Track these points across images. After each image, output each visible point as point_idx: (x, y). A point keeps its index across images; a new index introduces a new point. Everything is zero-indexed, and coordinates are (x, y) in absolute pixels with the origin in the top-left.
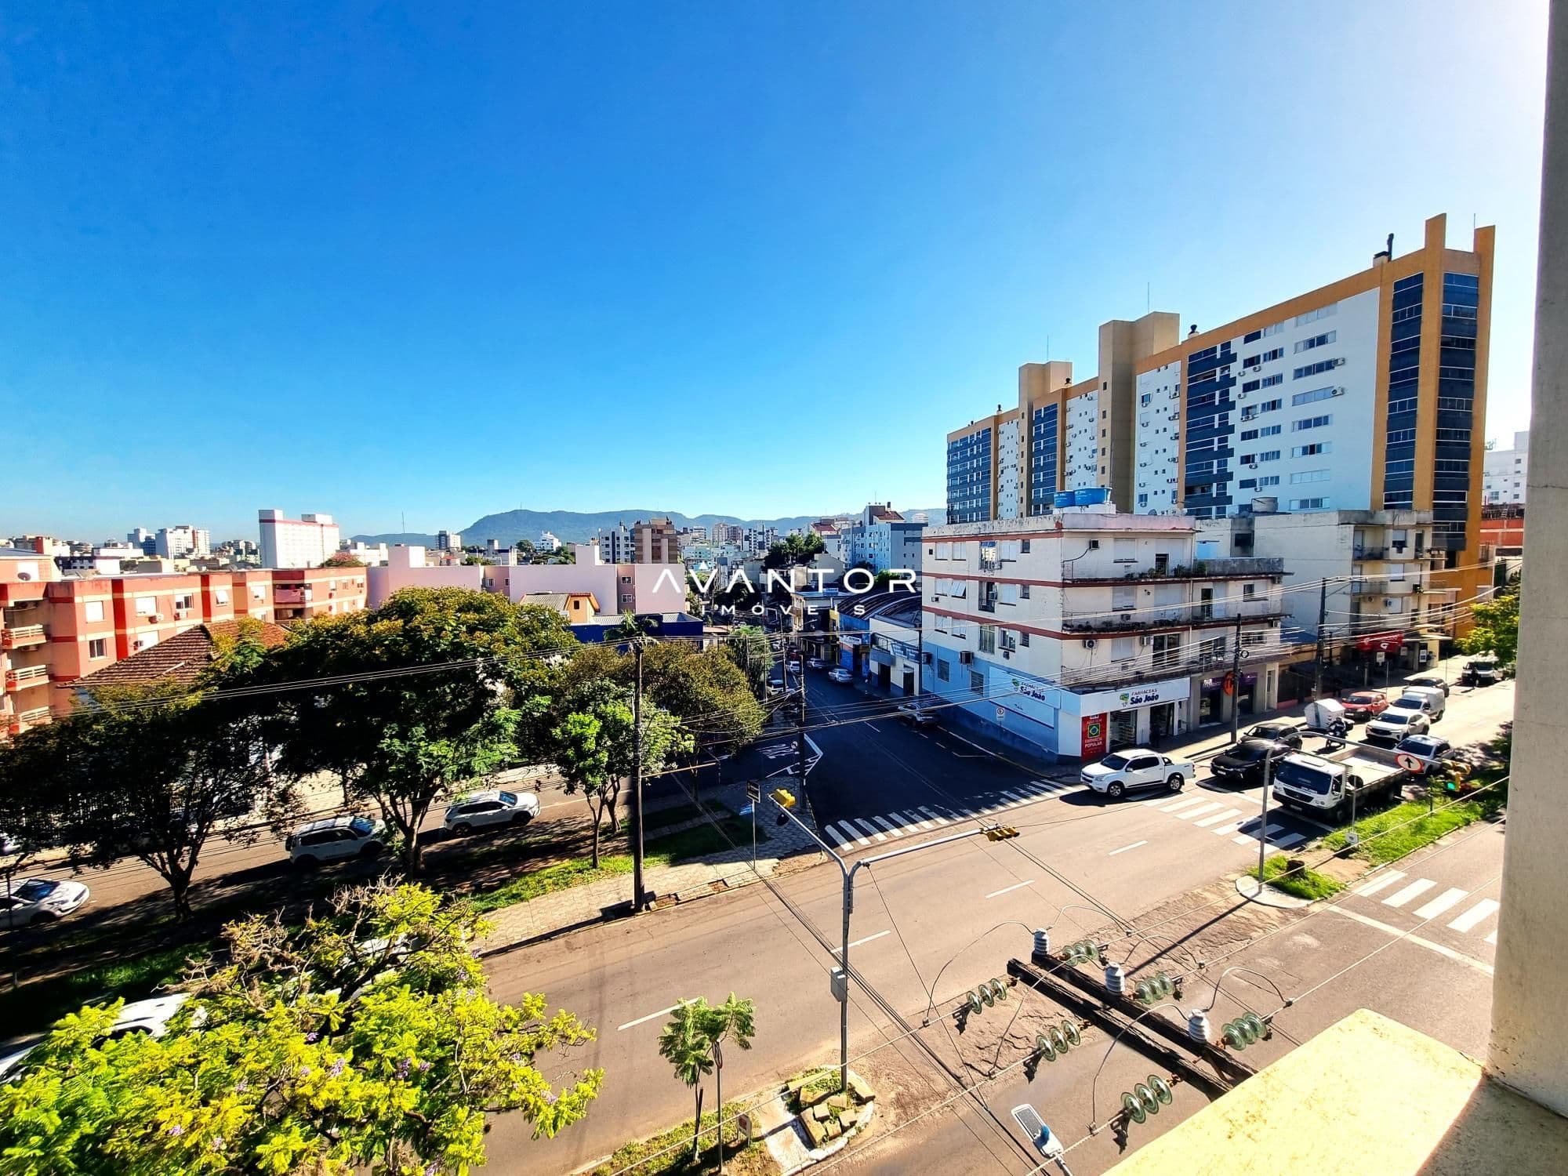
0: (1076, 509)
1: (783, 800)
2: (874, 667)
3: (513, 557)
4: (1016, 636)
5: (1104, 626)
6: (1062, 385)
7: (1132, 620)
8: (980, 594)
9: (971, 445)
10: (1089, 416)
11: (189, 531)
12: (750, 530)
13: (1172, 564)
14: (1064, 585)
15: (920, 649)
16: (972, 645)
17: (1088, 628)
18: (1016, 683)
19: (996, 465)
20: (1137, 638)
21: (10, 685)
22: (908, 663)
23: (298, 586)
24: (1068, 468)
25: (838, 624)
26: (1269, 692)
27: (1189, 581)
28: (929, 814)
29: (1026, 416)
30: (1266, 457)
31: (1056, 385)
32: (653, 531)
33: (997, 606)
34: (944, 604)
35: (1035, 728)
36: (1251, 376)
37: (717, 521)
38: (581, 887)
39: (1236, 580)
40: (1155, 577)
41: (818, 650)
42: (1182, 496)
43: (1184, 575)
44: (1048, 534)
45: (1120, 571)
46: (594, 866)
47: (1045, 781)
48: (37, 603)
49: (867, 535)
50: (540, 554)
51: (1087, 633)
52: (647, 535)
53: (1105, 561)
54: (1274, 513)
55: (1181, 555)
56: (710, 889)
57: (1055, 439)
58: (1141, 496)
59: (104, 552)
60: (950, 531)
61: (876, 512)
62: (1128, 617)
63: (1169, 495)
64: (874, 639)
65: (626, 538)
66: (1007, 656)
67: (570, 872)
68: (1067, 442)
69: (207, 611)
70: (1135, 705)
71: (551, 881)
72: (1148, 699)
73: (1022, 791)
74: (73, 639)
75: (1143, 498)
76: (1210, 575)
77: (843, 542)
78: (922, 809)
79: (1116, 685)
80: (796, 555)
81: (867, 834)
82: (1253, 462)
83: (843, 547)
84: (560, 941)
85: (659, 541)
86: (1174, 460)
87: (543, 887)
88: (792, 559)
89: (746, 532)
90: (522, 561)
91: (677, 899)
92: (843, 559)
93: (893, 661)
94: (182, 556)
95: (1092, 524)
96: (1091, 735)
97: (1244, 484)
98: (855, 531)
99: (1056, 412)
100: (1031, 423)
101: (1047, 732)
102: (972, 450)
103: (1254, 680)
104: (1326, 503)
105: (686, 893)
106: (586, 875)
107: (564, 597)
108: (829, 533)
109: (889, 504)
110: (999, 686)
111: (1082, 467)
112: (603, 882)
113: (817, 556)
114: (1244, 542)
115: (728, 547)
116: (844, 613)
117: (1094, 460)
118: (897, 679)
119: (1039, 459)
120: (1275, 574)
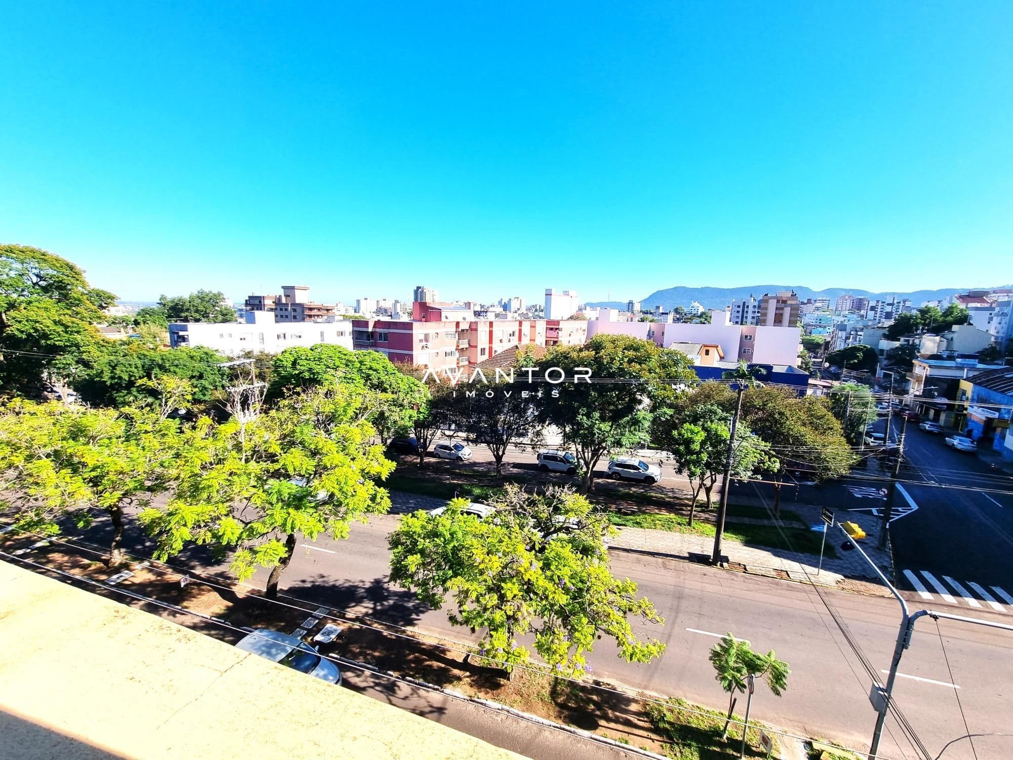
3: (671, 317)
11: (519, 301)
12: (878, 302)
21: (458, 363)
23: (556, 329)
25: (970, 394)
32: (778, 301)
37: (844, 294)
38: (678, 534)
46: (689, 524)
48: (467, 330)
50: (689, 316)
52: (772, 305)
56: (774, 574)
65: (755, 307)
67: (672, 522)
69: (520, 338)
71: (660, 523)
77: (997, 315)
80: (928, 325)
83: (996, 320)
84: (660, 560)
85: (782, 309)
87: (655, 525)
88: (923, 329)
89: (873, 303)
90: (677, 320)
91: (745, 569)
92: (992, 332)
94: (515, 312)
105: (754, 568)
106: (683, 527)
107: (699, 347)
108: (979, 305)
112: (693, 536)
113: (955, 327)
115: (850, 316)
116: (979, 384)
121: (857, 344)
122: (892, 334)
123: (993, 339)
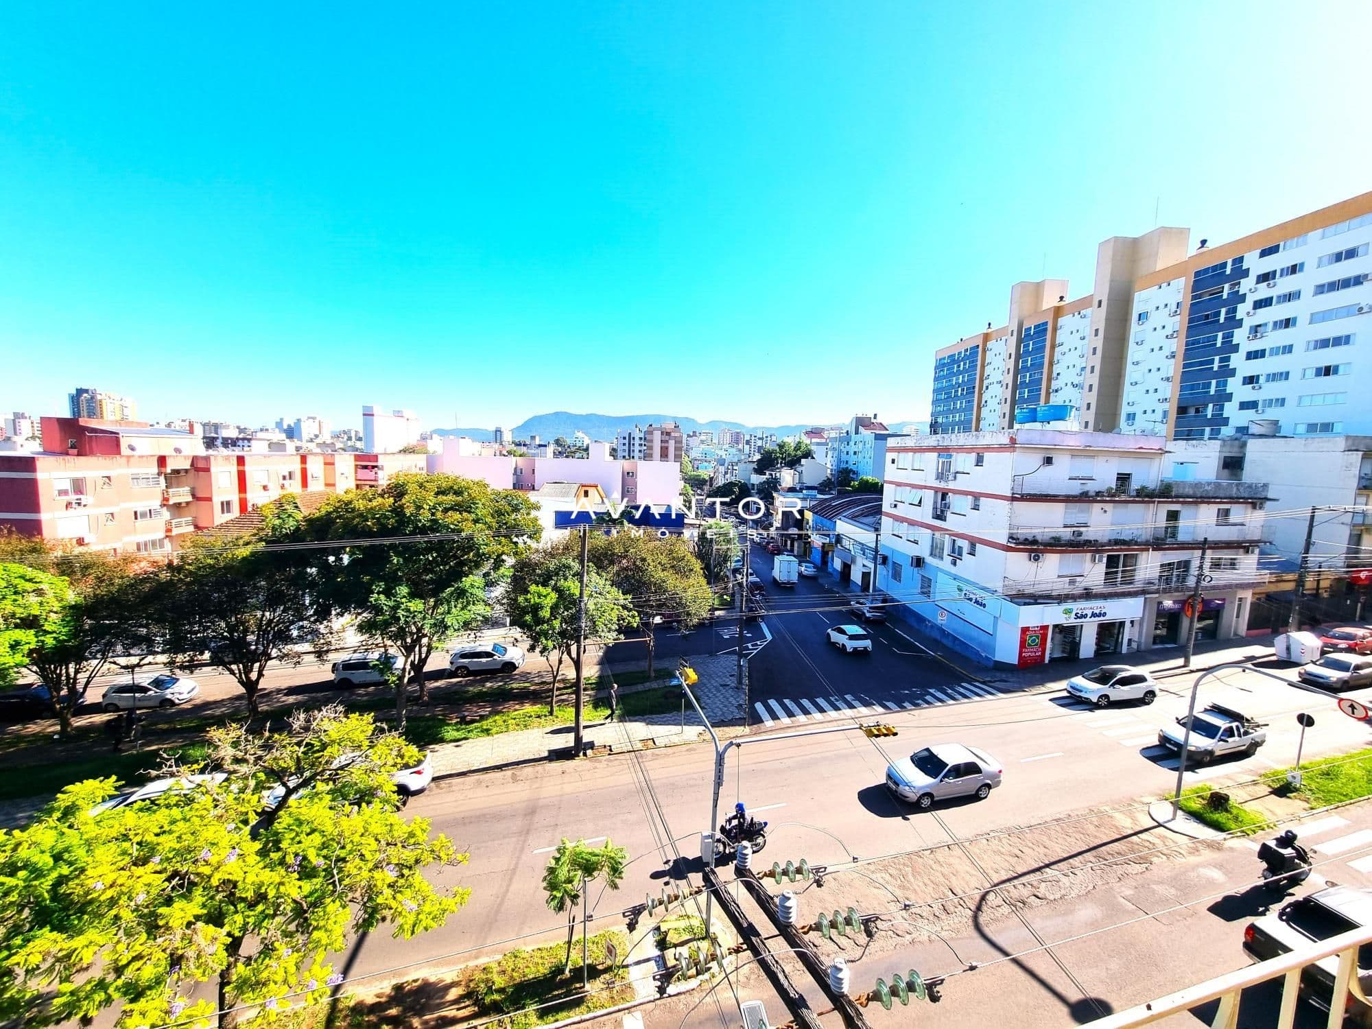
0: (1037, 425)
1: (687, 678)
2: (837, 564)
3: (550, 450)
4: (964, 544)
5: (1052, 541)
6: (1055, 302)
7: (1084, 537)
8: (935, 503)
9: (958, 362)
10: (1081, 334)
11: (317, 421)
12: (751, 435)
13: (1135, 485)
14: (1013, 499)
15: (876, 550)
16: (923, 551)
17: (1035, 542)
18: (960, 590)
19: (982, 381)
20: (1089, 555)
21: (168, 530)
22: (866, 563)
23: (374, 467)
24: (1055, 385)
25: (811, 523)
26: (1238, 619)
27: (1154, 502)
28: (853, 703)
29: (1015, 334)
30: (1273, 377)
31: (1049, 302)
32: (662, 433)
33: (949, 515)
34: (901, 511)
35: (975, 633)
36: (1263, 291)
37: (724, 426)
38: (536, 730)
39: (1209, 503)
40: (1113, 496)
41: (792, 545)
42: (1173, 415)
43: (1146, 496)
44: (1001, 448)
45: (1075, 488)
46: (551, 713)
47: (977, 684)
48: (186, 471)
49: (852, 443)
50: (573, 449)
51: (1034, 547)
52: (657, 437)
53: (1059, 477)
54: (1274, 436)
55: (1146, 475)
56: (640, 745)
57: (1043, 357)
58: (1129, 415)
59: (260, 435)
60: (933, 441)
61: (862, 423)
62: (1080, 534)
63: (1160, 413)
64: (839, 539)
65: (641, 439)
66: (954, 563)
67: (531, 716)
68: (1055, 360)
69: (305, 483)
70: (1078, 620)
71: (513, 721)
72: (1094, 615)
73: (950, 691)
74: (210, 499)
75: (1131, 417)
76: (1177, 497)
77: (831, 449)
78: (848, 697)
79: (1061, 599)
80: (784, 459)
81: (790, 714)
82: (1257, 382)
83: (830, 454)
84: (508, 773)
85: (667, 442)
86: (1168, 379)
87: (507, 726)
88: (781, 463)
89: (747, 438)
90: (558, 454)
91: (611, 750)
92: (828, 465)
93: (853, 560)
94: (311, 440)
95: (1047, 440)
96: (1029, 645)
97: (1244, 406)
98: (841, 440)
99: (1046, 330)
100: (1020, 341)
101: (984, 638)
102: (959, 366)
103: (1222, 606)
104: (1338, 428)
105: (620, 746)
106: (542, 720)
107: (576, 486)
108: (818, 440)
109: (875, 415)
110: (944, 589)
111: (1069, 384)
113: (803, 461)
114: (1233, 464)
115: (731, 450)
116: (816, 513)
117: (1082, 378)
118: (856, 576)
119: (1025, 376)
120: (1256, 500)
121: (733, 479)
122: (761, 467)
123: (829, 471)
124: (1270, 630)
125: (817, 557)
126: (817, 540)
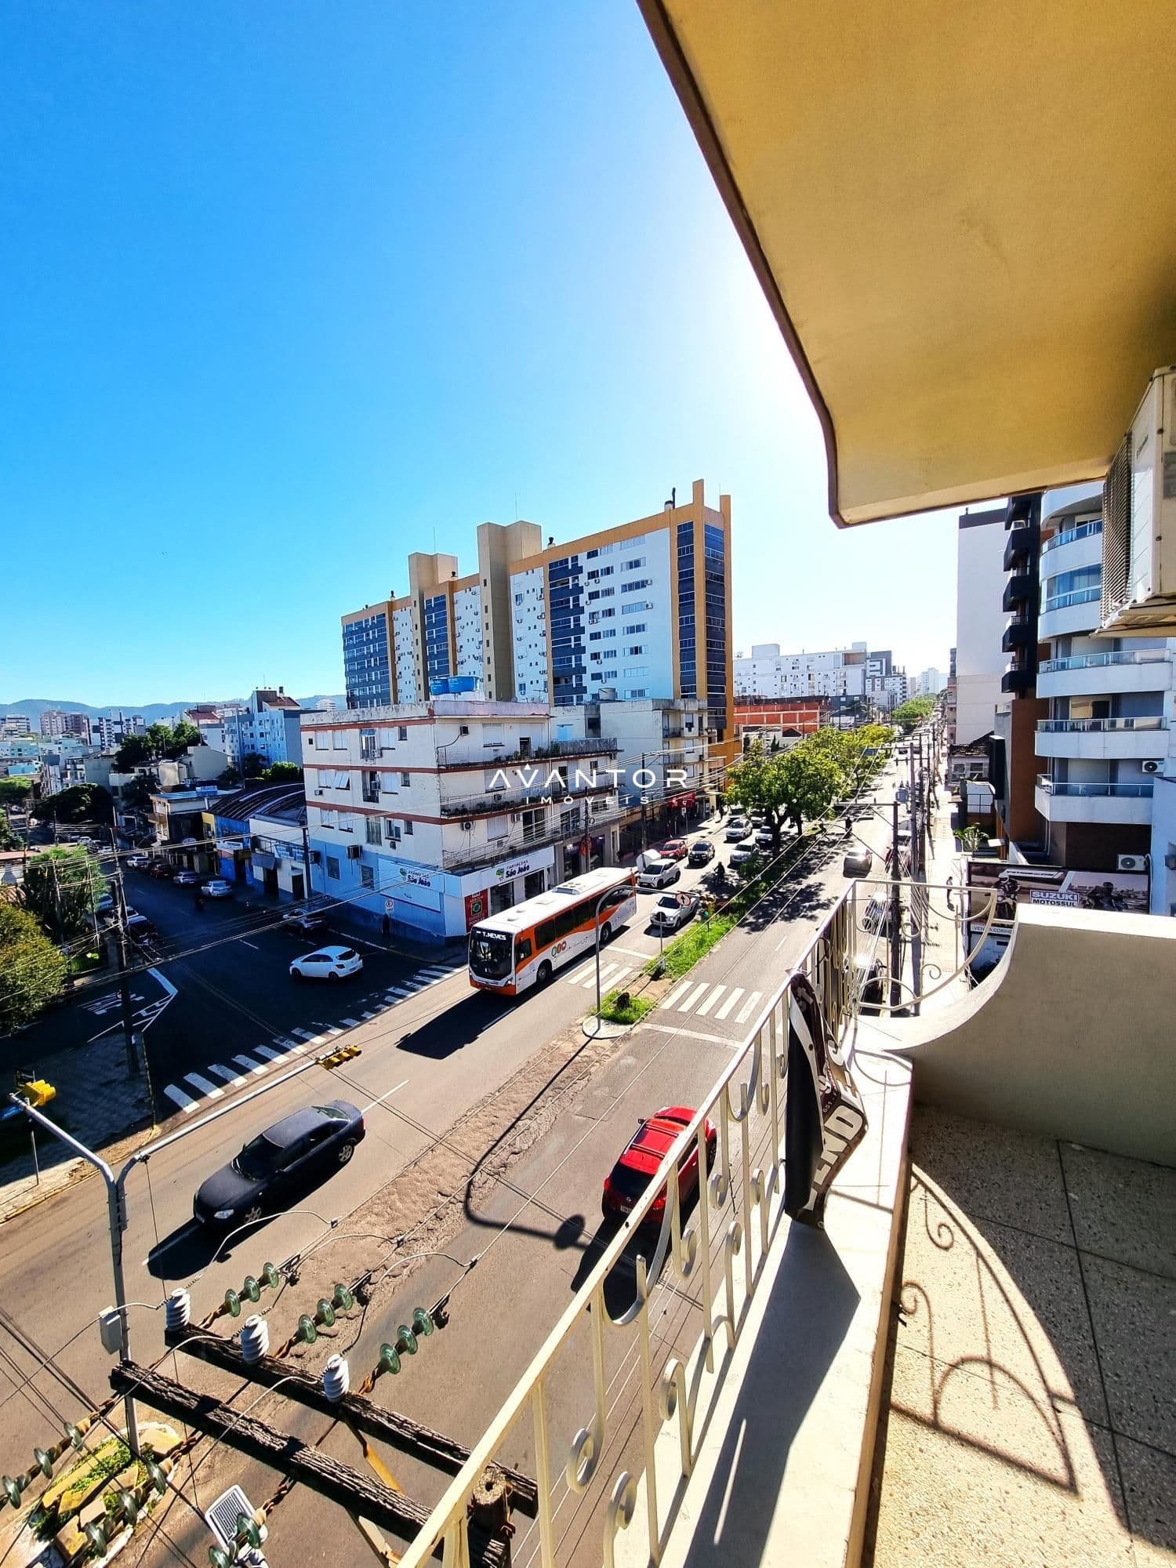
0: (450, 696)
2: (259, 874)
5: (479, 808)
6: (449, 578)
7: (503, 800)
8: (364, 784)
9: (366, 630)
10: (474, 610)
12: (101, 719)
13: (534, 747)
14: (440, 771)
15: (305, 847)
16: (359, 838)
17: (464, 811)
18: (403, 873)
19: (393, 651)
22: (295, 865)
24: (460, 657)
25: (213, 828)
26: (614, 845)
27: (549, 761)
28: (304, 1035)
29: (418, 604)
30: (608, 654)
31: (444, 577)
33: (381, 796)
34: (328, 798)
35: (423, 914)
36: (592, 587)
39: (584, 758)
40: (520, 759)
42: (551, 684)
43: (542, 756)
44: (422, 721)
45: (490, 755)
47: (434, 967)
49: (256, 723)
51: (464, 816)
53: (475, 746)
54: (614, 701)
55: (541, 737)
57: (446, 629)
58: (521, 685)
60: (352, 716)
61: (265, 697)
62: (499, 797)
63: (542, 683)
64: (256, 841)
66: (393, 846)
68: (457, 632)
70: (510, 878)
72: (521, 870)
73: (408, 983)
75: (522, 687)
76: (563, 754)
77: (228, 732)
78: (296, 1032)
79: (493, 862)
80: (162, 748)
81: (222, 1083)
82: (599, 658)
83: (228, 738)
86: (543, 654)
88: (157, 754)
89: (94, 722)
92: (228, 751)
93: (278, 864)
95: (462, 711)
96: (474, 913)
97: (596, 677)
98: (241, 719)
99: (444, 603)
100: (423, 612)
101: (434, 916)
102: (368, 635)
103: (603, 841)
104: (647, 693)
108: (209, 722)
109: (281, 689)
110: (388, 876)
111: (471, 657)
113: (190, 750)
114: (594, 724)
115: (66, 742)
116: (220, 814)
117: (481, 651)
118: (285, 882)
119: (432, 648)
120: (610, 751)
121: (79, 783)
122: (124, 763)
123: (229, 760)
124: (632, 854)
125: (229, 870)
126: (225, 848)
